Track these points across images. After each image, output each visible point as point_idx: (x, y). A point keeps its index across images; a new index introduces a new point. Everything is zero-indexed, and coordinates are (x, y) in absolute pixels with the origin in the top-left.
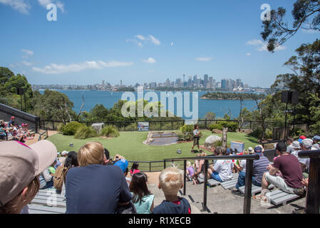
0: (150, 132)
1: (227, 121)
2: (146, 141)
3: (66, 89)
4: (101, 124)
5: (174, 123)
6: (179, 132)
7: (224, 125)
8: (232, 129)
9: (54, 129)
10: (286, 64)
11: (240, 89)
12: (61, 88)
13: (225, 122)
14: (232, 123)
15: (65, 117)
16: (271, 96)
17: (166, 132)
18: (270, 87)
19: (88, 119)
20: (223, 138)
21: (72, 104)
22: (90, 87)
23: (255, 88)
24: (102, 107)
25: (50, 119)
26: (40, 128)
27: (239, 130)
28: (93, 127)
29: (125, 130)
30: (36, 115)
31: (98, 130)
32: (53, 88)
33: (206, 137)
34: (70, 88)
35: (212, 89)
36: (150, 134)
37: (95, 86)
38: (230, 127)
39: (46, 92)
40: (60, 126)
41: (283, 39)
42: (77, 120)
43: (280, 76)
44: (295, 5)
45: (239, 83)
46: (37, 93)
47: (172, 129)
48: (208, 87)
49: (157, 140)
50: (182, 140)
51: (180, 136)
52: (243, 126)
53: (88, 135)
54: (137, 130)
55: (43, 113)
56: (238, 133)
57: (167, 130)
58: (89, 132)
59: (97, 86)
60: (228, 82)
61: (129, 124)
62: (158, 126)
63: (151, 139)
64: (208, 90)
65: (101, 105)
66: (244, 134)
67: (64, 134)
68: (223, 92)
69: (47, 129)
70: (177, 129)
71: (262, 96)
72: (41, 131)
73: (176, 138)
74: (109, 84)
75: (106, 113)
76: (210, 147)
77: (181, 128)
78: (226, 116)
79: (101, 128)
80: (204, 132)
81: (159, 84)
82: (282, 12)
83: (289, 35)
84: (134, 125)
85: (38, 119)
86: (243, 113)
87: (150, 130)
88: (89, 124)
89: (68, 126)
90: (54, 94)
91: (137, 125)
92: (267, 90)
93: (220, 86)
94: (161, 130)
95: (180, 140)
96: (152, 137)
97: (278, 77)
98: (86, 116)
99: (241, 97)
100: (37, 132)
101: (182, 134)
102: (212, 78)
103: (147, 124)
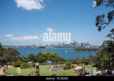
0: (52, 65)
1: (84, 60)
2: (50, 69)
3: (17, 47)
4: (31, 62)
5: (62, 61)
6: (64, 65)
7: (83, 62)
8: (87, 64)
9: (11, 65)
10: (107, 36)
11: (89, 47)
12: (15, 47)
13: (83, 61)
14: (86, 61)
15: (16, 59)
16: (102, 49)
17: (59, 65)
18: (101, 46)
19: (26, 60)
20: (83, 68)
21: (20, 53)
22: (27, 47)
23: (95, 46)
24: (32, 55)
25: (9, 60)
26: (5, 64)
27: (90, 64)
28: (28, 64)
29: (42, 65)
30: (3, 58)
31: (30, 65)
32: (12, 47)
33: (76, 67)
34: (19, 47)
35: (77, 47)
36: (52, 66)
37: (29, 46)
38: (85, 63)
39: (9, 49)
40: (14, 63)
41: (104, 27)
42: (21, 61)
43: (105, 41)
44: (108, 14)
45: (88, 44)
46: (5, 49)
47: (61, 64)
48: (76, 46)
49: (55, 69)
50: (66, 69)
51: (64, 67)
52: (91, 63)
53: (26, 67)
54: (47, 64)
55: (7, 58)
56: (89, 66)
57: (59, 64)
58: (26, 66)
59: (30, 46)
60: (83, 44)
61: (43, 62)
62: (55, 63)
63: (53, 69)
64: (75, 47)
65: (32, 54)
66: (91, 66)
67: (15, 67)
68: (82, 48)
69: (8, 65)
70: (63, 64)
71: (98, 50)
72: (5, 66)
73: (63, 68)
74: (35, 45)
75: (34, 57)
76: (77, 72)
77: (65, 63)
78: (84, 58)
79: (31, 64)
80: (75, 65)
81: (56, 45)
82: (103, 16)
83: (107, 25)
84: (45, 62)
85: (4, 60)
86: (90, 57)
87: (52, 64)
88: (26, 62)
89: (17, 63)
90: (12, 49)
91: (47, 62)
92: (100, 47)
93: (80, 45)
94: (57, 64)
95: (65, 69)
96: (53, 68)
97: (104, 42)
98: (25, 58)
99: (89, 50)
100: (3, 66)
101: (66, 66)
102: (77, 42)
103: (51, 62)
